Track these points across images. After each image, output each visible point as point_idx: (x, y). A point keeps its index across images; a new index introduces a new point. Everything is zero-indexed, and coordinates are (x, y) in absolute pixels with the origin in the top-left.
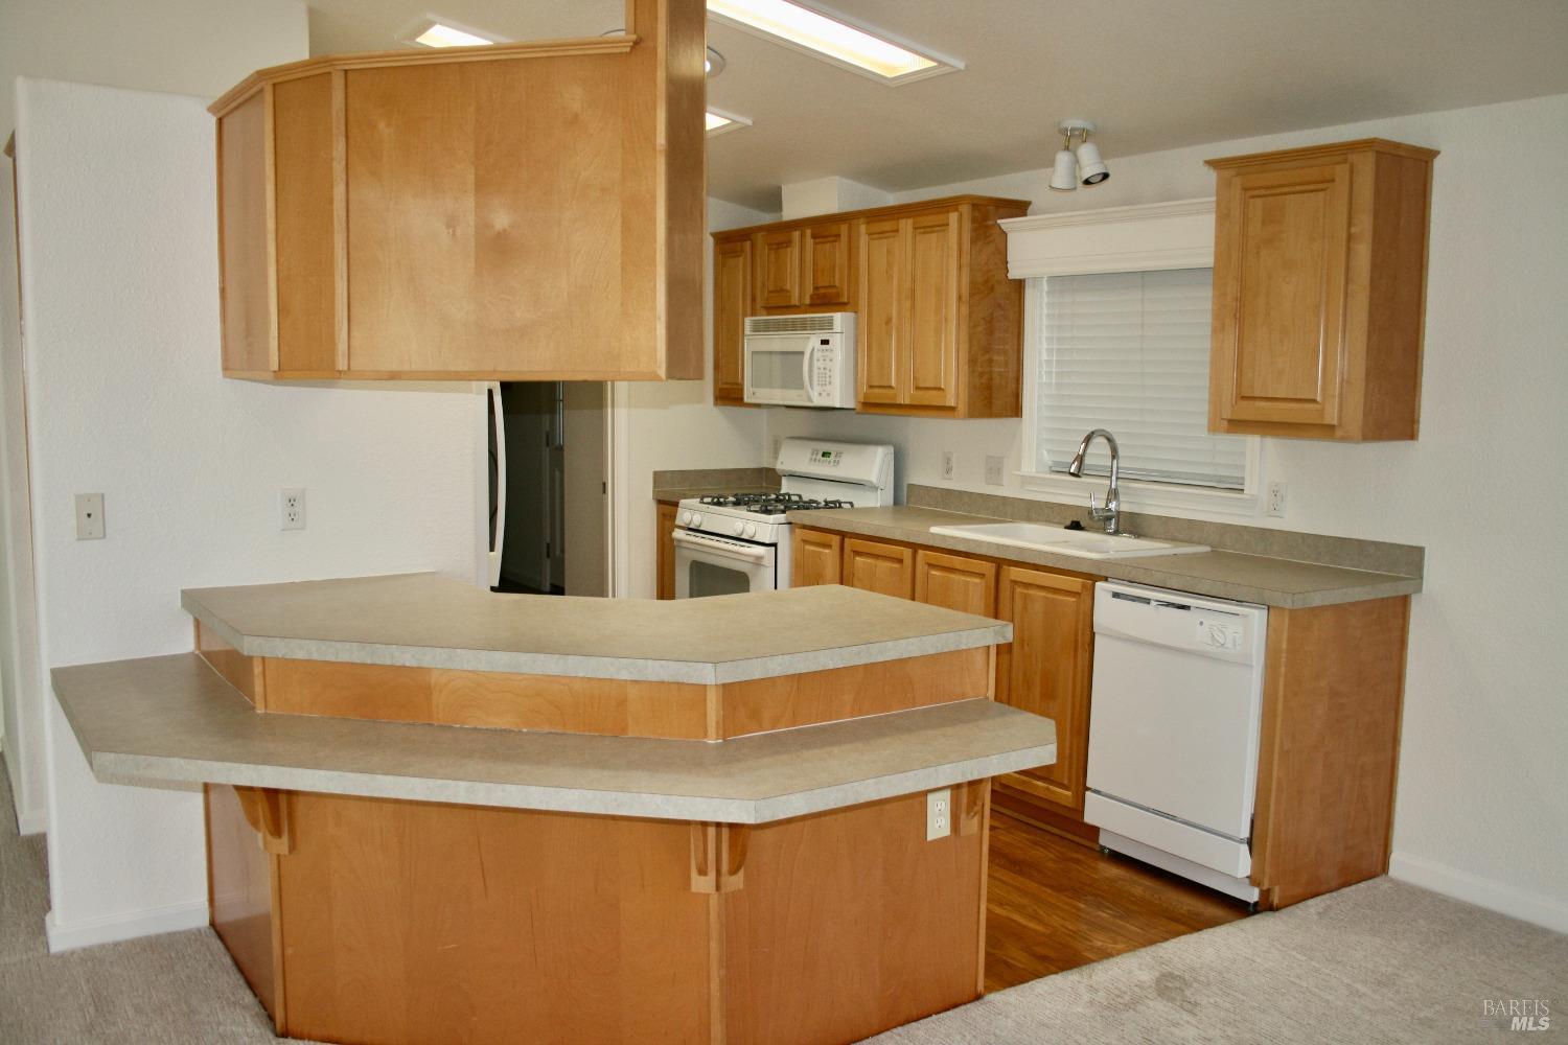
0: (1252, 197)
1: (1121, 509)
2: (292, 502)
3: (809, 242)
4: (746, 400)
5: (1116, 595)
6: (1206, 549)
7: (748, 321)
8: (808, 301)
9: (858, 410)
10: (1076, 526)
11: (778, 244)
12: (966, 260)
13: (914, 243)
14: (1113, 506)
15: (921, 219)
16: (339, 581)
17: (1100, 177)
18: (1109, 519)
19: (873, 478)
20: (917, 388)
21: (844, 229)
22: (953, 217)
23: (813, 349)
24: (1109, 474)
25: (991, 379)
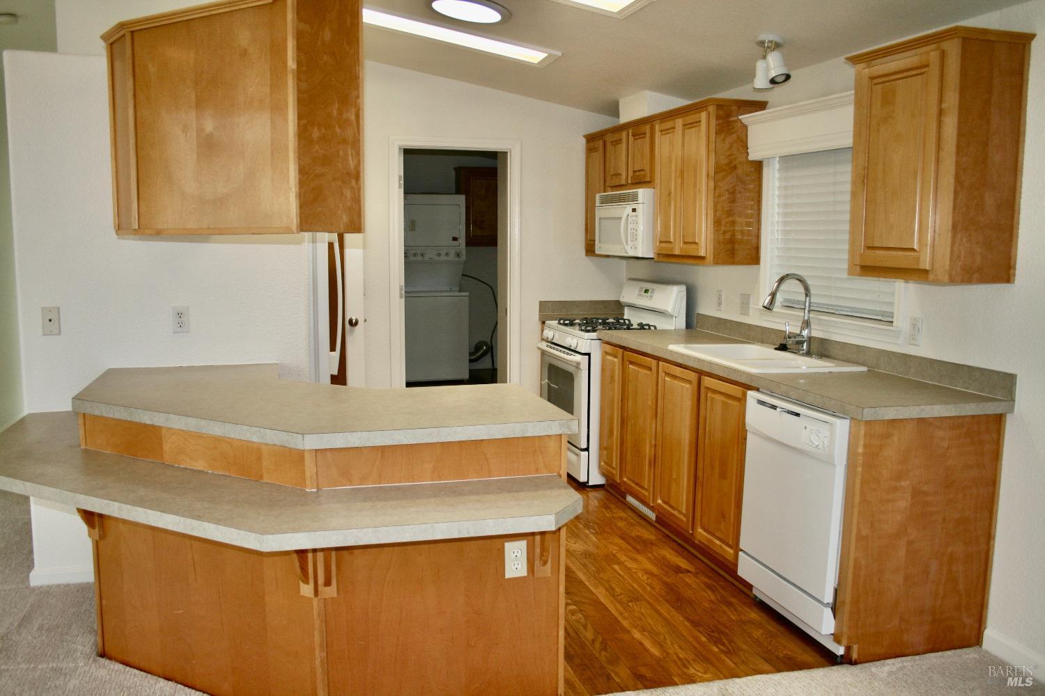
0: (876, 84)
1: (812, 335)
2: (180, 315)
3: (631, 138)
4: (597, 252)
5: (761, 403)
6: (864, 369)
7: (598, 197)
8: (629, 182)
9: (656, 259)
10: (783, 348)
11: (616, 141)
12: (712, 146)
13: (683, 135)
14: (805, 333)
15: (688, 118)
16: (212, 367)
17: (783, 78)
18: (801, 343)
19: (669, 308)
20: (685, 243)
21: (648, 128)
22: (703, 115)
23: (628, 215)
24: (803, 307)
25: (734, 235)
